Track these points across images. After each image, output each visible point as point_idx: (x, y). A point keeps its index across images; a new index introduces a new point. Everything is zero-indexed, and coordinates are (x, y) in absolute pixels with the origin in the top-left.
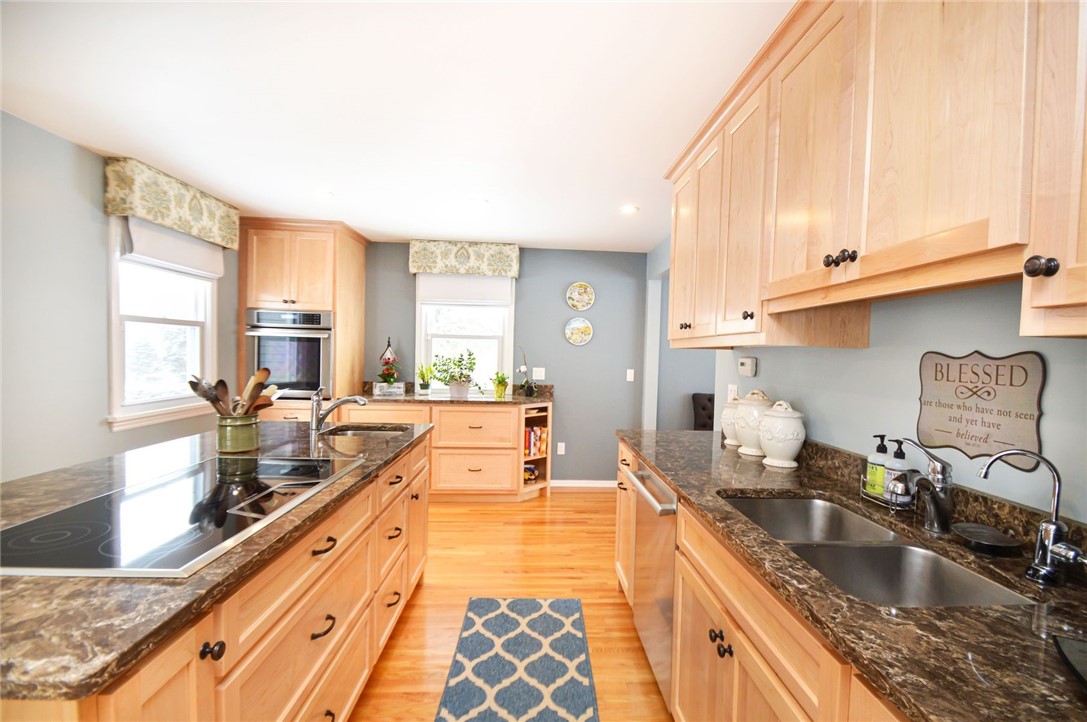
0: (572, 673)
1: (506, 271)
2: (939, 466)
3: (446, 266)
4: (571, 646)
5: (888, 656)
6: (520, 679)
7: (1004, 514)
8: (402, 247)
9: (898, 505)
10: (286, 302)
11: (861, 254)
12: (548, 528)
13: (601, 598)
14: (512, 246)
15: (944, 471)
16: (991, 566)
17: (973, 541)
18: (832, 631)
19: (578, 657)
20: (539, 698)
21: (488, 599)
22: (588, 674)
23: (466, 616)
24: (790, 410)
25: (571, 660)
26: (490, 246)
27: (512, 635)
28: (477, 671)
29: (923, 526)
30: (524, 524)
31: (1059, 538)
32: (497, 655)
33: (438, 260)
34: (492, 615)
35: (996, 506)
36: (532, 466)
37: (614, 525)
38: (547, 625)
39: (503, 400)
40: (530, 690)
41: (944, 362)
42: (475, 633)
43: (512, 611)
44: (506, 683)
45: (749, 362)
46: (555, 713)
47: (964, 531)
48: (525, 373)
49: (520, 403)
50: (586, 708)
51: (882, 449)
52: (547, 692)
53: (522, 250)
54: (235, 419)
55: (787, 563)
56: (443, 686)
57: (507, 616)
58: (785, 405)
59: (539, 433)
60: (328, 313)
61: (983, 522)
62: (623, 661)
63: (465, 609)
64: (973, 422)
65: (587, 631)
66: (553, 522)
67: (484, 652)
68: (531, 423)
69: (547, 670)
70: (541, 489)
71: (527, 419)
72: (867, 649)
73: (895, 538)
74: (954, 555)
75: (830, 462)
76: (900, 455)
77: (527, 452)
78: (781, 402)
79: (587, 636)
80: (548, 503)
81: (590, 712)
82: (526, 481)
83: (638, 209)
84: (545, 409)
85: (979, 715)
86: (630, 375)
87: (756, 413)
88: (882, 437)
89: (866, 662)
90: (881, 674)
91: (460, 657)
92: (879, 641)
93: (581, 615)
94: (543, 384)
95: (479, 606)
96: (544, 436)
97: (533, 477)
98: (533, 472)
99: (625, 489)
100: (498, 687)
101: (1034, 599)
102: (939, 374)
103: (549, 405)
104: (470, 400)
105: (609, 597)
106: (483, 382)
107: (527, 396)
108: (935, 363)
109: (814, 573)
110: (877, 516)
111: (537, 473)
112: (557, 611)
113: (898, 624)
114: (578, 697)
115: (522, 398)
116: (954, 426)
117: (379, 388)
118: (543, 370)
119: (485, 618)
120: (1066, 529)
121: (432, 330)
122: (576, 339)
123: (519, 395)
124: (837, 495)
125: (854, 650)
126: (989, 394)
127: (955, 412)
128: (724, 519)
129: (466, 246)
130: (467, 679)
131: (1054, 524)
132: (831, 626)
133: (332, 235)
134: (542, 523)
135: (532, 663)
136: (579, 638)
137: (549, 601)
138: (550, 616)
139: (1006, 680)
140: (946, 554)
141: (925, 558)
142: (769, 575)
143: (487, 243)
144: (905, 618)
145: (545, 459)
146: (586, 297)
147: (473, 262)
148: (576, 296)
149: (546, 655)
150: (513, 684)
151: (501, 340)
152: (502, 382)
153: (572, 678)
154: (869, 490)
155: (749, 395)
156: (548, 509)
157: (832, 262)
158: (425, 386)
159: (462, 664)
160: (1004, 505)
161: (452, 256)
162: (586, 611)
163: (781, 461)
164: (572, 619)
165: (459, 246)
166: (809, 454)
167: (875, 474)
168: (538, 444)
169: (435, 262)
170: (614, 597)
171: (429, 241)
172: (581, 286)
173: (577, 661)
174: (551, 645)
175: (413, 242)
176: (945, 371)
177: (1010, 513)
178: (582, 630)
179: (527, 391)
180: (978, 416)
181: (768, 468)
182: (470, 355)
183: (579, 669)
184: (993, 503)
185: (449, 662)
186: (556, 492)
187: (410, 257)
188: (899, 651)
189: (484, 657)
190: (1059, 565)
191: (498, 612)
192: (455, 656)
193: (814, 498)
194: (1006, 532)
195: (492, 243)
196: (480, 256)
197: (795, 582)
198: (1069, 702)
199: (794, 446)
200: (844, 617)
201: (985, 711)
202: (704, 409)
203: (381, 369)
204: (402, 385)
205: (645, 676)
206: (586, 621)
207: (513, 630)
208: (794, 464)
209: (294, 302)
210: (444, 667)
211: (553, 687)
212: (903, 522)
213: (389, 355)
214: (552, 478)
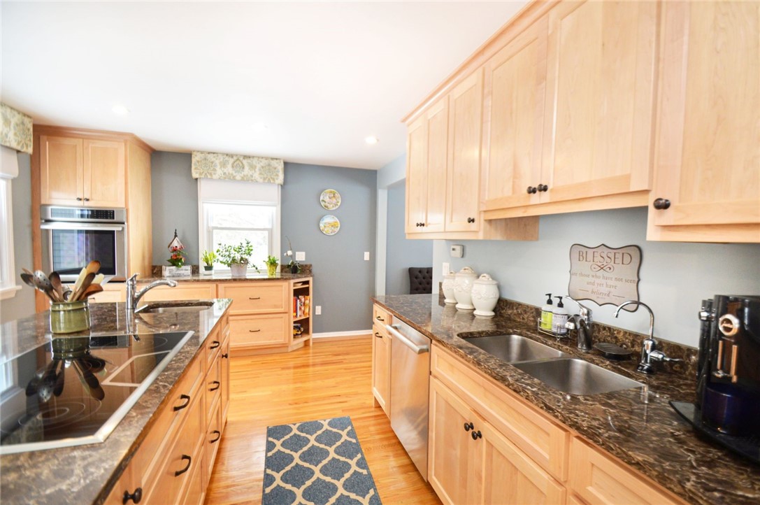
0: (354, 468)
1: (274, 179)
2: (586, 311)
3: (225, 173)
4: (350, 450)
5: (595, 423)
6: (318, 478)
7: (620, 336)
8: (184, 157)
9: (561, 335)
10: (80, 199)
11: (550, 187)
12: (311, 369)
13: (363, 413)
14: (278, 161)
15: (588, 314)
16: (619, 366)
17: (607, 353)
18: (561, 413)
19: (356, 456)
20: (335, 489)
21: (282, 426)
22: (366, 467)
23: (267, 441)
24: (490, 279)
25: (352, 459)
26: (260, 159)
27: (305, 449)
28: (284, 479)
29: (577, 346)
30: (296, 367)
31: (654, 348)
32: (297, 465)
33: (218, 168)
34: (287, 437)
35: (615, 332)
36: (299, 325)
37: (371, 361)
38: (330, 438)
39: (274, 277)
40: (327, 485)
41: (584, 250)
42: (277, 452)
43: (302, 432)
44: (308, 483)
45: (458, 249)
46: (348, 497)
47: (601, 347)
48: (291, 256)
49: (290, 279)
50: (369, 490)
51: (550, 302)
52: (339, 484)
53: (286, 164)
54: (68, 304)
55: (519, 376)
56: (261, 494)
57: (299, 436)
58: (487, 276)
59: (303, 300)
60: (121, 210)
61: (608, 342)
62: (386, 454)
63: (266, 436)
64: (601, 285)
65: (358, 437)
66: (314, 365)
67: (287, 465)
68: (297, 293)
69: (336, 469)
70: (305, 341)
71: (295, 290)
72: (583, 421)
73: (562, 355)
74: (597, 361)
75: (515, 311)
76: (561, 305)
77: (295, 314)
78: (485, 275)
79: (359, 441)
80: (311, 351)
81: (372, 492)
82: (295, 336)
83: (378, 140)
84: (307, 282)
85: (650, 448)
86: (367, 256)
87: (467, 282)
88: (550, 295)
89: (585, 429)
90: (596, 434)
91: (269, 471)
92: (587, 416)
93: (352, 427)
94: (304, 264)
95: (274, 432)
96: (307, 302)
97: (299, 333)
98: (300, 329)
99: (381, 337)
100: (303, 487)
101: (643, 382)
102: (581, 257)
103: (310, 279)
104: (247, 278)
105: (370, 412)
106: (259, 263)
107: (292, 273)
108: (579, 250)
109: (536, 380)
110: (550, 342)
111: (302, 329)
112: (335, 427)
113: (592, 405)
114: (362, 484)
115: (290, 275)
116: (590, 288)
117: (168, 271)
118: (304, 253)
119: (282, 440)
120: (657, 343)
121: (212, 224)
122: (328, 231)
123: (286, 272)
124: (524, 331)
125: (577, 423)
126: (610, 269)
127: (591, 279)
128: (471, 353)
129: (241, 159)
130: (278, 485)
131: (651, 340)
132: (560, 410)
133: (123, 144)
134: (307, 366)
135: (325, 466)
136: (354, 443)
137: (328, 421)
138: (331, 431)
139: (653, 427)
140: (593, 361)
141: (582, 365)
142: (512, 385)
143: (259, 158)
144: (593, 401)
145: (308, 318)
146: (334, 200)
147: (247, 171)
148: (327, 199)
149: (333, 459)
150: (313, 483)
151: (271, 231)
152: (273, 263)
153: (355, 471)
154: (543, 327)
155: (462, 271)
156: (311, 355)
157: (532, 191)
158: (209, 268)
159: (272, 476)
160: (620, 331)
161: (229, 166)
162: (355, 424)
163: (484, 311)
164: (346, 431)
165: (235, 158)
166: (502, 306)
167: (546, 317)
168: (303, 308)
169: (215, 170)
170: (372, 412)
171: (209, 153)
172: (331, 192)
173: (355, 460)
174: (335, 451)
175: (195, 153)
176: (584, 255)
177: (624, 335)
178: (355, 437)
179: (292, 269)
180: (604, 281)
181: (477, 317)
182: (248, 243)
183: (358, 464)
184: (614, 330)
185: (262, 476)
186: (317, 342)
187: (193, 165)
188: (599, 420)
189: (288, 468)
190: (655, 362)
191: (292, 434)
192: (265, 471)
193: (511, 334)
194: (621, 346)
195: (262, 158)
196: (252, 167)
197: (529, 387)
198: (684, 434)
199: (492, 302)
200: (564, 404)
201: (651, 445)
202: (416, 278)
203: (169, 255)
204: (189, 268)
205: (405, 461)
206: (356, 431)
207: (306, 445)
208: (493, 314)
209: (88, 200)
210: (259, 480)
211: (343, 480)
212: (566, 345)
213: (176, 244)
214: (313, 332)
